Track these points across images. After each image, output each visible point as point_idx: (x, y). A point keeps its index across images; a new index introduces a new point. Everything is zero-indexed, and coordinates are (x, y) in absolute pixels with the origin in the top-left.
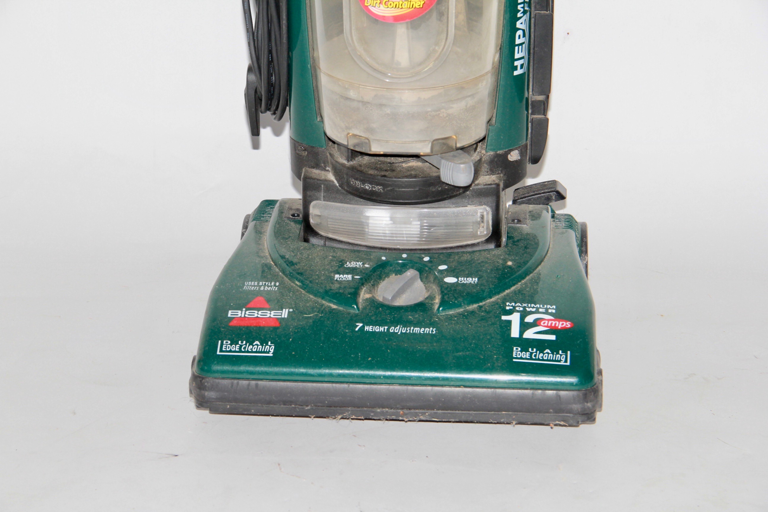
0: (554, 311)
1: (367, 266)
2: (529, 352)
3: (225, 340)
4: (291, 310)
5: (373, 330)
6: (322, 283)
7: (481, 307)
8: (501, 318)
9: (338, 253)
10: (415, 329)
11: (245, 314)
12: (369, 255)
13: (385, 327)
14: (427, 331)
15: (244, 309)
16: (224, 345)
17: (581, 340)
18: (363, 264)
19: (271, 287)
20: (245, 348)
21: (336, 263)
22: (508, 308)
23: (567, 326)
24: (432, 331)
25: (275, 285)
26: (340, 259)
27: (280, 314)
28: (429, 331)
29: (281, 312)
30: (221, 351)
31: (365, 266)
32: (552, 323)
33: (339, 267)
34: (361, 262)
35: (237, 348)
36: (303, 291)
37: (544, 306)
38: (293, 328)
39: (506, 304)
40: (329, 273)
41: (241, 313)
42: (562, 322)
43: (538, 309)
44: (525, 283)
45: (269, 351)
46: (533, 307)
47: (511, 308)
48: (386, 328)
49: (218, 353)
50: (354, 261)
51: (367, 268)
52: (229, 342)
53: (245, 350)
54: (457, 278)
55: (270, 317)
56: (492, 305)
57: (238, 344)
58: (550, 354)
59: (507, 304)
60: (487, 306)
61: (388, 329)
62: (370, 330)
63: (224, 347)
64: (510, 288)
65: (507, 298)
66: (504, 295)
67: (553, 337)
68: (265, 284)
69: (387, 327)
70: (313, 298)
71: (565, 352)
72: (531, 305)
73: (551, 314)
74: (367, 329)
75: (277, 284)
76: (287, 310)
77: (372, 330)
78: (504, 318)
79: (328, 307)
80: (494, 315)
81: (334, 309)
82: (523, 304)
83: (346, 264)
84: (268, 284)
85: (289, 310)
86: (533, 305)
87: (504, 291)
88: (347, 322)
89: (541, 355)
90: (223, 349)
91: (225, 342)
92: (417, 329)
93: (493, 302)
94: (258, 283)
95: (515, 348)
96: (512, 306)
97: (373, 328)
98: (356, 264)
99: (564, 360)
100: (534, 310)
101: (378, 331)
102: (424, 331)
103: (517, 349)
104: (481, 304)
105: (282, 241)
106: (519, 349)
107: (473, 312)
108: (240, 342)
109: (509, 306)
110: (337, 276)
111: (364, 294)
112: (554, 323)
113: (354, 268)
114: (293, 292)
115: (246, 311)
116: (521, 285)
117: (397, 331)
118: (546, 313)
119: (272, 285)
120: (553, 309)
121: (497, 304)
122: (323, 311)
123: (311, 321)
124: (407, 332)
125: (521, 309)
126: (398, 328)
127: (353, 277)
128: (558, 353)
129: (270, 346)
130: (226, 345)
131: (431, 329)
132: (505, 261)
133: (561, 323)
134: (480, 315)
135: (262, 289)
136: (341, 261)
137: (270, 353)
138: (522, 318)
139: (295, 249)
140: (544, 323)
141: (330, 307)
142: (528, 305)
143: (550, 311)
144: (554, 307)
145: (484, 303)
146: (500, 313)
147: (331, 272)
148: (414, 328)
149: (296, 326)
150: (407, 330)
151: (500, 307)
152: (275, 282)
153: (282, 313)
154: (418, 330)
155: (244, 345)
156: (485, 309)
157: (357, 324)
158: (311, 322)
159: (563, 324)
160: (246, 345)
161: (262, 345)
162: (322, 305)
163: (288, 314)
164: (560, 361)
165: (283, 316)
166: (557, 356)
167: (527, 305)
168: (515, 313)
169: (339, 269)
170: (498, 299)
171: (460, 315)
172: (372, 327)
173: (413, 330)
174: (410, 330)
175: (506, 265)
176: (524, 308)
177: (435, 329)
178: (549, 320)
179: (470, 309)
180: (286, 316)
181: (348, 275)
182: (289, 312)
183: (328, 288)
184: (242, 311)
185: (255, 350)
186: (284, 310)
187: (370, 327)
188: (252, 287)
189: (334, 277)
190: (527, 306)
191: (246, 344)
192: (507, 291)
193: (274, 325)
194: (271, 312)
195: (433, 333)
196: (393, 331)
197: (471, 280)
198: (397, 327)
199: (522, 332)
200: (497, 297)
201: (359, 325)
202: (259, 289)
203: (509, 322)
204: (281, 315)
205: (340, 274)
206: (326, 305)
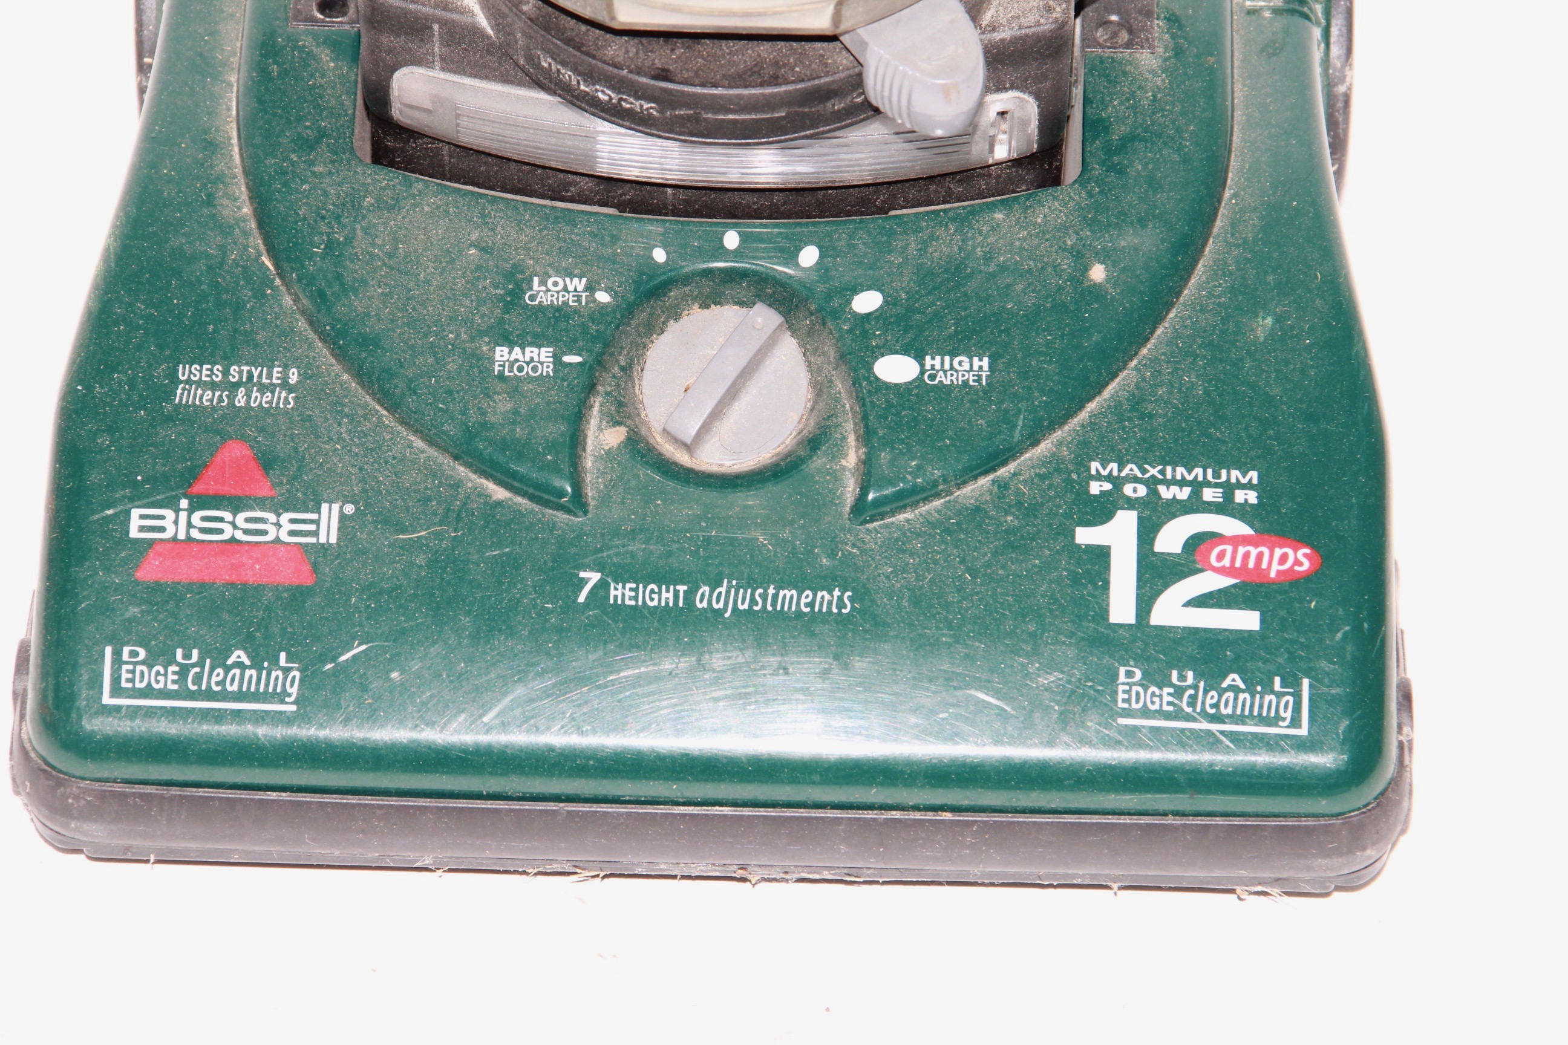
0: (1252, 497)
1: (603, 297)
2: (1171, 685)
3: (127, 644)
4: (349, 509)
5: (636, 598)
6: (450, 392)
7: (1003, 485)
8: (1073, 537)
9: (499, 228)
10: (782, 593)
11: (190, 525)
12: (608, 239)
13: (678, 587)
14: (821, 604)
15: (184, 503)
16: (125, 667)
17: (1347, 628)
18: (590, 288)
19: (273, 393)
20: (198, 678)
21: (497, 287)
22: (1095, 488)
23: (1297, 568)
24: (841, 605)
25: (285, 385)
26: (507, 261)
27: (313, 527)
28: (830, 603)
29: (315, 516)
30: (117, 690)
31: (595, 301)
32: (1247, 556)
33: (507, 310)
34: (580, 277)
35: (171, 677)
36: (385, 412)
37: (1219, 477)
38: (362, 592)
39: (1089, 469)
40: (472, 338)
41: (176, 522)
42: (1281, 547)
43: (1197, 487)
44: (1153, 360)
45: (285, 693)
46: (1182, 483)
47: (1108, 486)
48: (682, 588)
49: (107, 700)
50: (558, 273)
51: (603, 307)
52: (142, 653)
53: (200, 686)
54: (920, 358)
55: (277, 540)
56: (1042, 477)
57: (172, 661)
58: (1243, 691)
59: (1095, 466)
60: (1025, 482)
61: (690, 595)
62: (628, 602)
63: (125, 676)
64: (1100, 393)
65: (1094, 437)
66: (1083, 426)
67: (1248, 620)
68: (250, 376)
69: (685, 588)
70: (423, 452)
71: (1292, 682)
72: (1174, 470)
73: (1241, 512)
74: (616, 597)
75: (294, 377)
76: (336, 507)
77: (633, 603)
78: (1085, 536)
79: (479, 495)
80: (1050, 525)
81: (499, 504)
82: (1147, 467)
83: (531, 289)
84: (260, 376)
85: (341, 508)
86: (1180, 471)
87: (1081, 407)
88: (545, 562)
89: (1213, 696)
90: (124, 684)
91: (126, 650)
92: (788, 593)
93: (1044, 462)
94: (226, 373)
95: (1122, 670)
96: (1109, 478)
97: (636, 590)
98: (565, 289)
99: (1288, 715)
100: (1184, 494)
101: (655, 603)
102: (811, 605)
103: (1129, 674)
104: (1003, 472)
105: (295, 158)
106: (1138, 674)
107: (975, 513)
108: (179, 652)
109: (1099, 477)
110: (501, 353)
111: (600, 429)
112: (1254, 552)
113: (558, 309)
114: (352, 418)
115: (191, 511)
116: (1136, 368)
117: (721, 605)
118: (1228, 507)
119: (275, 381)
120: (1249, 486)
121: (1058, 470)
122: (459, 512)
123: (421, 560)
124: (756, 608)
125: (1142, 491)
126: (723, 589)
127: (557, 359)
128: (1269, 688)
129: (286, 671)
130: (131, 667)
131: (837, 593)
132: (1081, 261)
133: (1278, 552)
134: (1001, 524)
135: (242, 404)
136: (510, 276)
137: (287, 699)
138: (1147, 533)
139: (344, 204)
140: (1221, 556)
141: (483, 494)
142: (1163, 472)
143: (1240, 496)
144: (1253, 475)
145: (1012, 467)
146: (1068, 515)
147: (481, 333)
148: (778, 588)
149: (372, 585)
150: (753, 601)
151: (1069, 481)
152: (286, 367)
153: (317, 522)
154: (792, 597)
155: (193, 665)
156: (1019, 493)
157: (582, 575)
158: (421, 566)
159: (1284, 558)
160: (203, 667)
161: (257, 665)
162: (457, 485)
163: (339, 529)
164: (1276, 720)
165: (323, 540)
166: (1267, 698)
167: (1160, 472)
168: (1120, 513)
169: (507, 316)
170: (1060, 443)
171: (932, 525)
172: (634, 586)
173: (775, 596)
174: (764, 597)
175: (1086, 284)
176: (1152, 484)
177: (849, 593)
178: (1237, 541)
179: (965, 497)
180: (333, 540)
181: (539, 347)
182: (343, 517)
183: (473, 417)
184: (177, 511)
185: (235, 687)
186: (325, 507)
187: (628, 586)
188: (204, 391)
189: (492, 361)
190: (1160, 477)
191: (201, 664)
192: (1092, 406)
193: (295, 581)
194: (279, 515)
195: (844, 611)
196: (705, 604)
197: (967, 366)
198: (720, 585)
199: (1145, 604)
200: (1058, 434)
201: (589, 579)
202: (232, 398)
203: (1101, 555)
204: (315, 533)
205: (511, 345)
206: (470, 484)
